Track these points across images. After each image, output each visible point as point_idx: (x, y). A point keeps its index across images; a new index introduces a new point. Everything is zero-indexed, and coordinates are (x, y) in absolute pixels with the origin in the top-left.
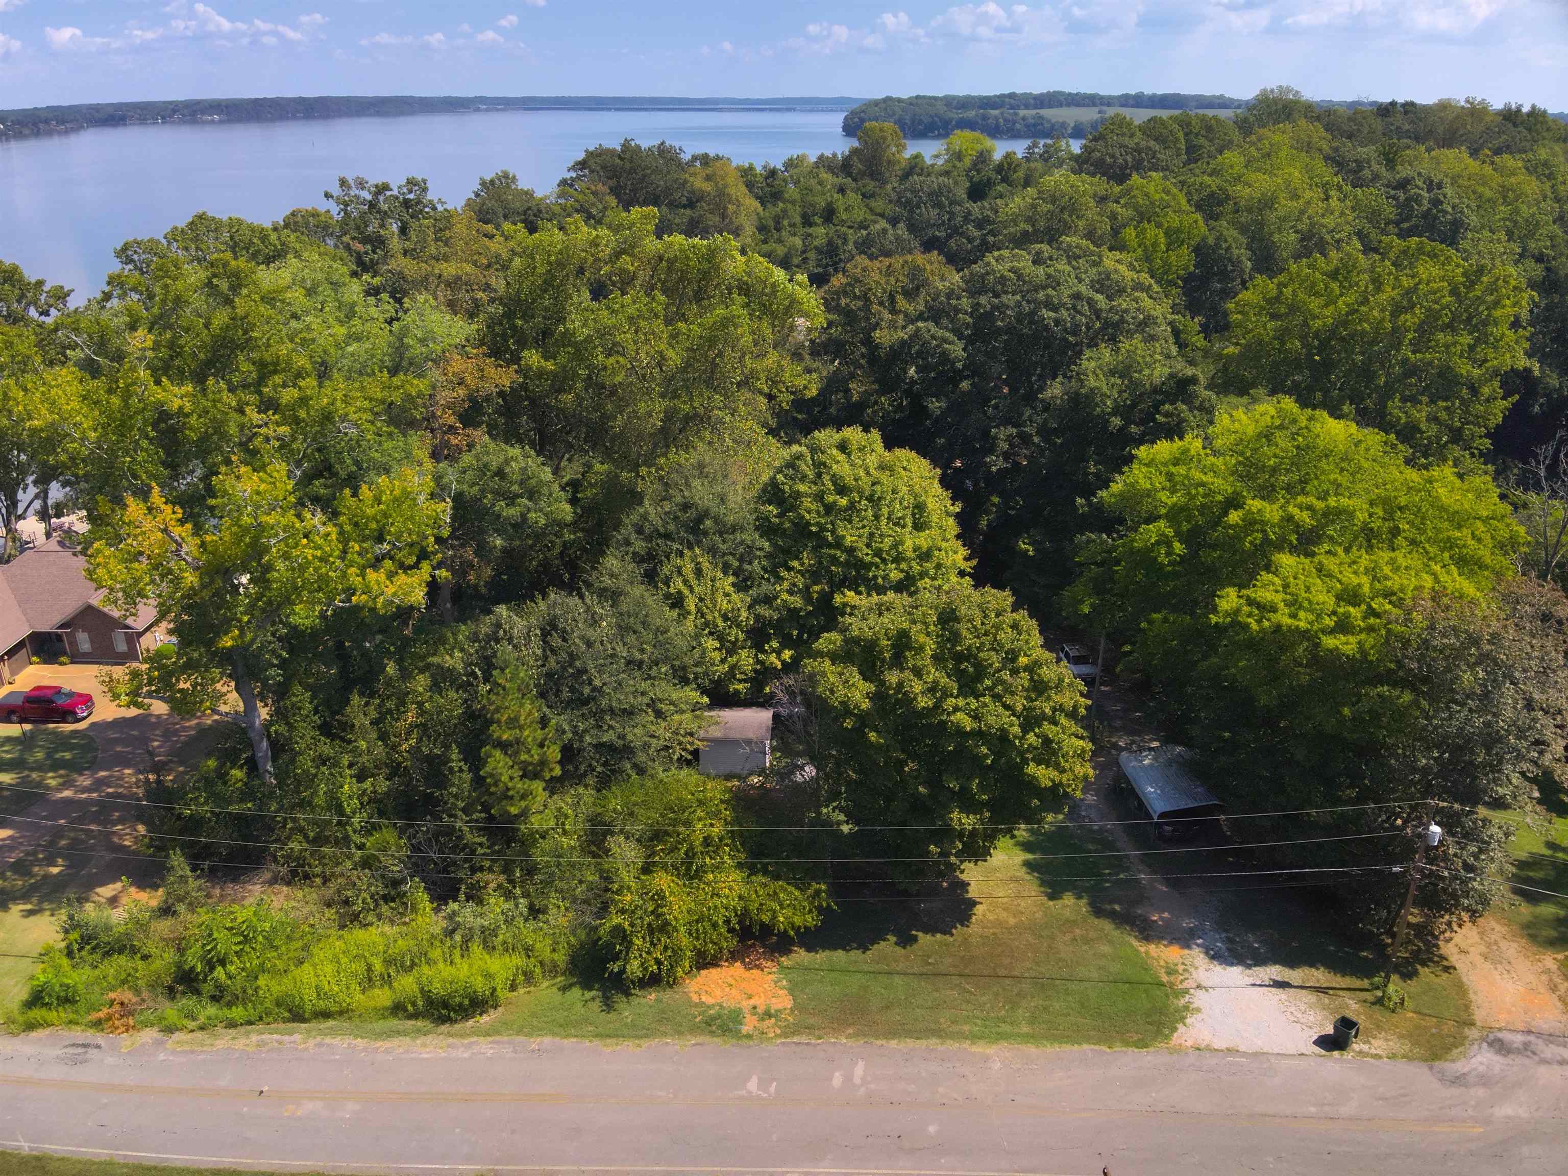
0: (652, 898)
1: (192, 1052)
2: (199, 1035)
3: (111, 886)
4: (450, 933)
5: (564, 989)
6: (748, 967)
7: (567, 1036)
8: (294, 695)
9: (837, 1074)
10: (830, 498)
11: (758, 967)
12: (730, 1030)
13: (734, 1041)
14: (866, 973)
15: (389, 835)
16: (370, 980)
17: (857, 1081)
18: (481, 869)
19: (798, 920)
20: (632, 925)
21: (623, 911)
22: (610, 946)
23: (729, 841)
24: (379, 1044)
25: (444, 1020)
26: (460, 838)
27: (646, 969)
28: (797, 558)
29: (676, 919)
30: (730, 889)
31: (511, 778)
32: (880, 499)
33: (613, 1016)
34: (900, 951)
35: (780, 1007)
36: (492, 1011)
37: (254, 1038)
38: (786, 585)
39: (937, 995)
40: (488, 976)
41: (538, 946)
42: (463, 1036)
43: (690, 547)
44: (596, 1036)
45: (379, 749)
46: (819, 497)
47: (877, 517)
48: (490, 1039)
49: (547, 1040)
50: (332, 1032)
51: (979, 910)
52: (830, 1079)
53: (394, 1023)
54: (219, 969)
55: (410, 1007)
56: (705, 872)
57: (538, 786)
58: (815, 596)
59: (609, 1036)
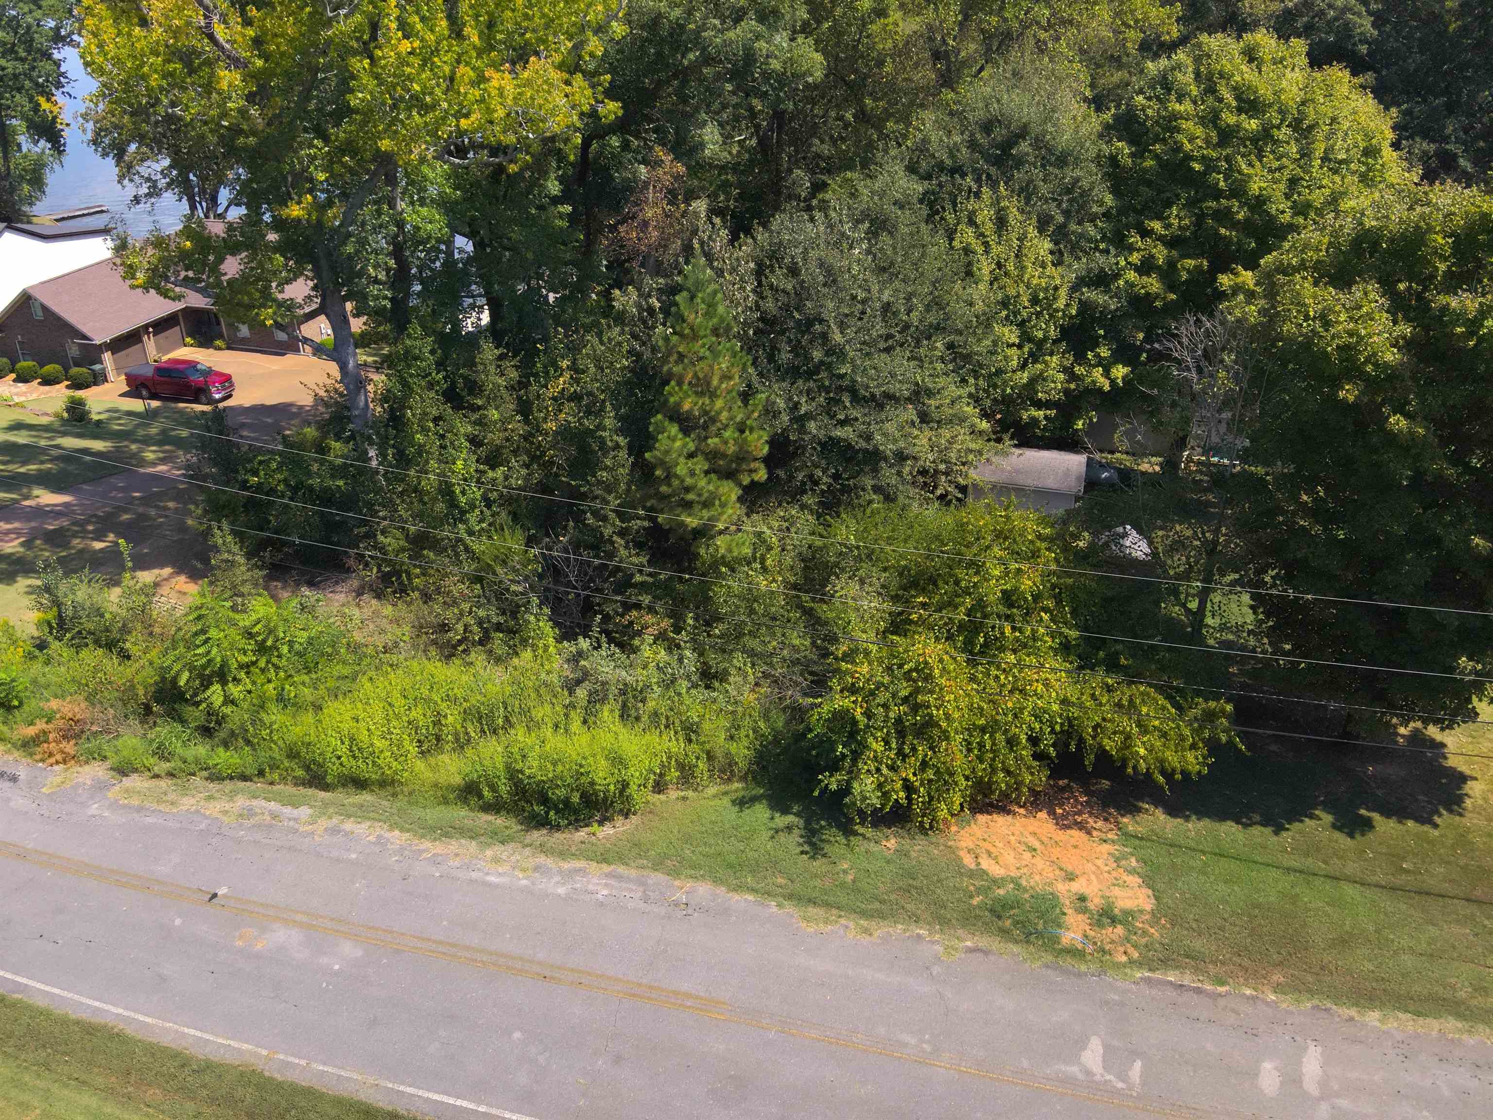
0: (907, 676)
1: (140, 809)
2: (164, 784)
3: (156, 571)
4: (571, 686)
5: (742, 803)
6: (1063, 823)
7: (738, 888)
8: (409, 336)
9: (1267, 1066)
10: (1230, 119)
11: (1081, 826)
12: (1040, 935)
13: (1049, 958)
14: (1288, 870)
15: (514, 542)
16: (438, 738)
17: (1311, 1086)
18: (638, 606)
19: (1172, 758)
20: (868, 714)
21: (853, 690)
22: (825, 744)
23: (1050, 604)
24: (426, 844)
25: (540, 822)
26: (611, 555)
27: (886, 795)
28: (1160, 218)
29: (948, 717)
30: (1047, 684)
31: (692, 474)
32: (1311, 128)
33: (819, 865)
34: (1342, 840)
35: (1128, 904)
36: (619, 820)
37: (241, 802)
38: (1135, 258)
39: (1433, 931)
40: (618, 761)
41: (706, 726)
42: (563, 854)
43: (994, 185)
44: (790, 897)
45: (517, 426)
46: (1211, 119)
47: (1305, 154)
48: (606, 868)
49: (703, 889)
50: (362, 813)
51: (1475, 789)
52: (1254, 1074)
53: (461, 814)
54: (216, 687)
55: (486, 793)
56: (1002, 649)
57: (730, 492)
58: (1184, 276)
59: (812, 902)
